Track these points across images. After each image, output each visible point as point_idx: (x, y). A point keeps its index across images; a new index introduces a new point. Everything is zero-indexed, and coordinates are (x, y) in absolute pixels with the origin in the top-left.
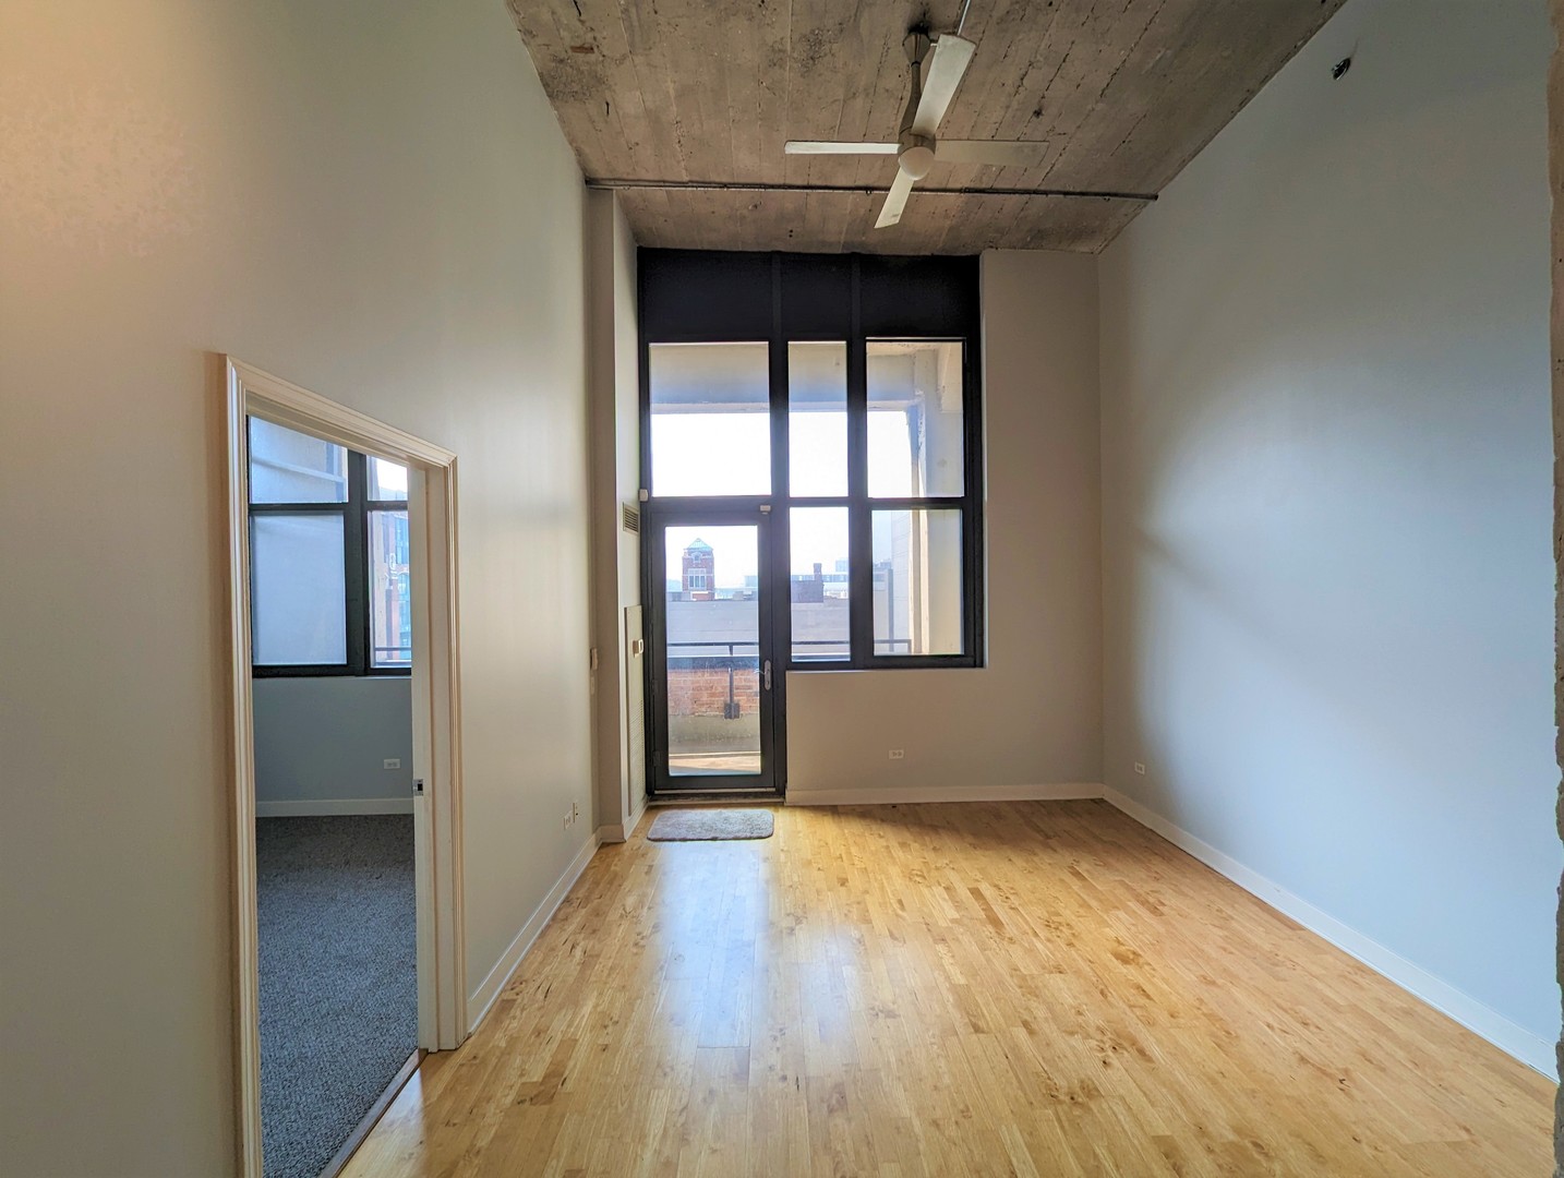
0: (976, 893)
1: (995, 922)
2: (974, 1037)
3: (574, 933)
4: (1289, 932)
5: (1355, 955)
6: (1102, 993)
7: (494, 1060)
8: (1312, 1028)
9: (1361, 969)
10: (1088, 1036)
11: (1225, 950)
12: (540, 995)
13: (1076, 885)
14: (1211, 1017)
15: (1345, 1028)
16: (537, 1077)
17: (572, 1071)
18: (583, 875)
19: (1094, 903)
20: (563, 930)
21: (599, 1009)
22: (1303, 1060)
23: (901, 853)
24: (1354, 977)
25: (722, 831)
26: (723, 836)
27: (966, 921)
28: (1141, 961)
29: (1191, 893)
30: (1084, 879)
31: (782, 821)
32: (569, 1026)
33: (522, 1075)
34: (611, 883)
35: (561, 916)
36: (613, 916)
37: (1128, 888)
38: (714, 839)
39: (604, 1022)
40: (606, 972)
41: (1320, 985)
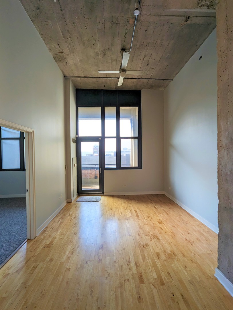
0: (136, 211)
1: (138, 216)
2: (129, 236)
3: (59, 218)
4: (191, 218)
5: (202, 222)
6: (154, 229)
7: (40, 241)
8: (190, 234)
9: (202, 224)
10: (149, 236)
11: (178, 221)
12: (51, 230)
13: (154, 209)
14: (172, 233)
15: (196, 234)
16: (48, 244)
17: (54, 243)
18: (63, 208)
19: (157, 213)
20: (57, 218)
21: (61, 232)
22: (186, 240)
23: (123, 204)
24: (200, 226)
25: (91, 200)
26: (91, 201)
27: (132, 216)
28: (163, 223)
29: (175, 211)
30: (156, 209)
31: (102, 198)
32: (55, 235)
33: (45, 243)
34: (68, 210)
35: (57, 216)
36: (67, 215)
37: (164, 210)
38: (89, 202)
39: (62, 234)
40: (64, 225)
41: (193, 227)
